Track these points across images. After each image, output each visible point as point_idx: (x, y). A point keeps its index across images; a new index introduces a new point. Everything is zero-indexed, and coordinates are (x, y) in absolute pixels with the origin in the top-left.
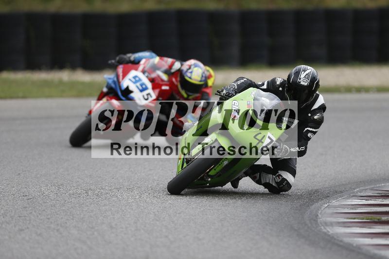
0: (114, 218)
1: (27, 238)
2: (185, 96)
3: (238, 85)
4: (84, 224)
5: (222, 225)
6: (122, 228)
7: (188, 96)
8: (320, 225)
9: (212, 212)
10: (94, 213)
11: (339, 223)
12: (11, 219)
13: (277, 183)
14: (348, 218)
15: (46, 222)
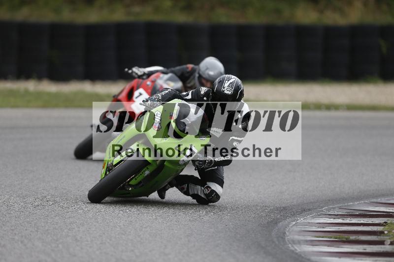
0: (79, 231)
3: (162, 95)
4: (49, 236)
6: (87, 241)
9: (178, 227)
10: (59, 225)
11: (307, 241)
13: (205, 195)
15: (10, 234)
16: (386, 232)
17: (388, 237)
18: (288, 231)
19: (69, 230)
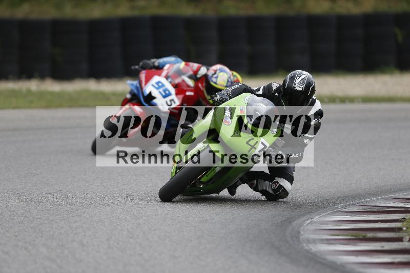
3: (232, 90)
8: (302, 242)
13: (273, 190)
14: (331, 235)
16: (404, 229)
17: (406, 234)
18: (303, 230)
19: (75, 235)
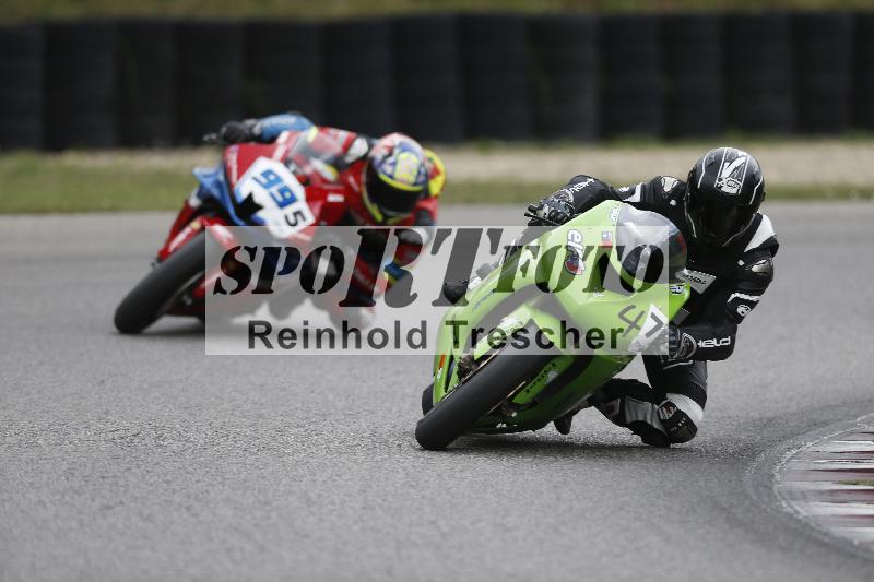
0: (314, 481)
1: (120, 526)
2: (379, 217)
3: (575, 194)
4: (248, 494)
5: (558, 498)
6: (333, 503)
7: (386, 218)
8: (779, 497)
11: (821, 493)
12: (83, 483)
13: (663, 422)
14: (840, 483)
15: (161, 491)
18: (780, 472)
